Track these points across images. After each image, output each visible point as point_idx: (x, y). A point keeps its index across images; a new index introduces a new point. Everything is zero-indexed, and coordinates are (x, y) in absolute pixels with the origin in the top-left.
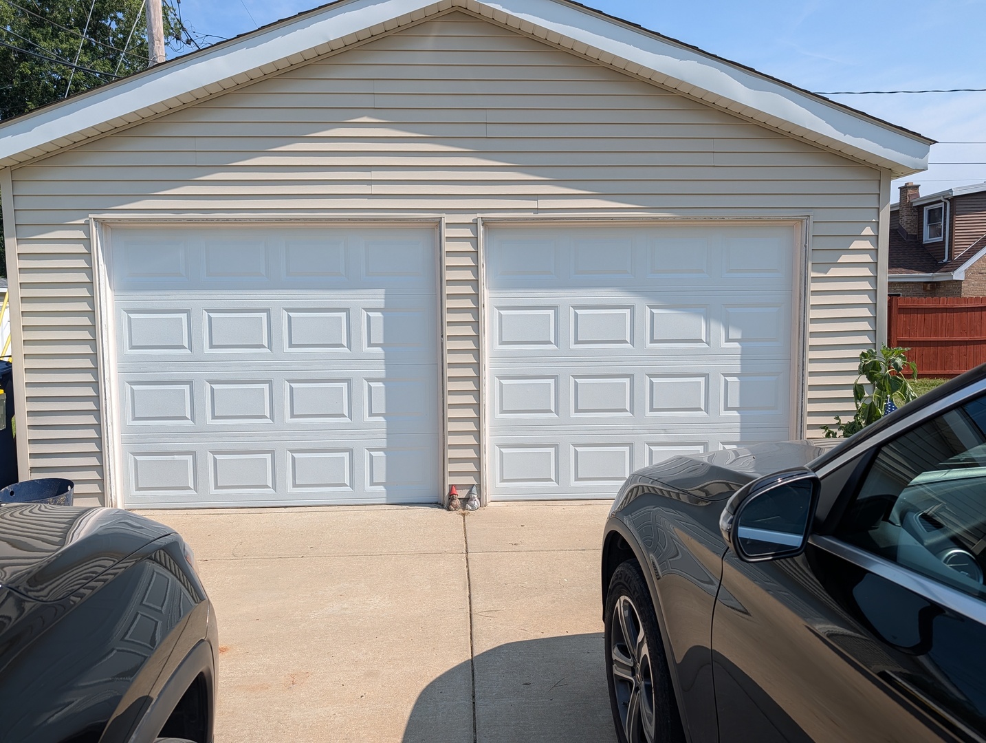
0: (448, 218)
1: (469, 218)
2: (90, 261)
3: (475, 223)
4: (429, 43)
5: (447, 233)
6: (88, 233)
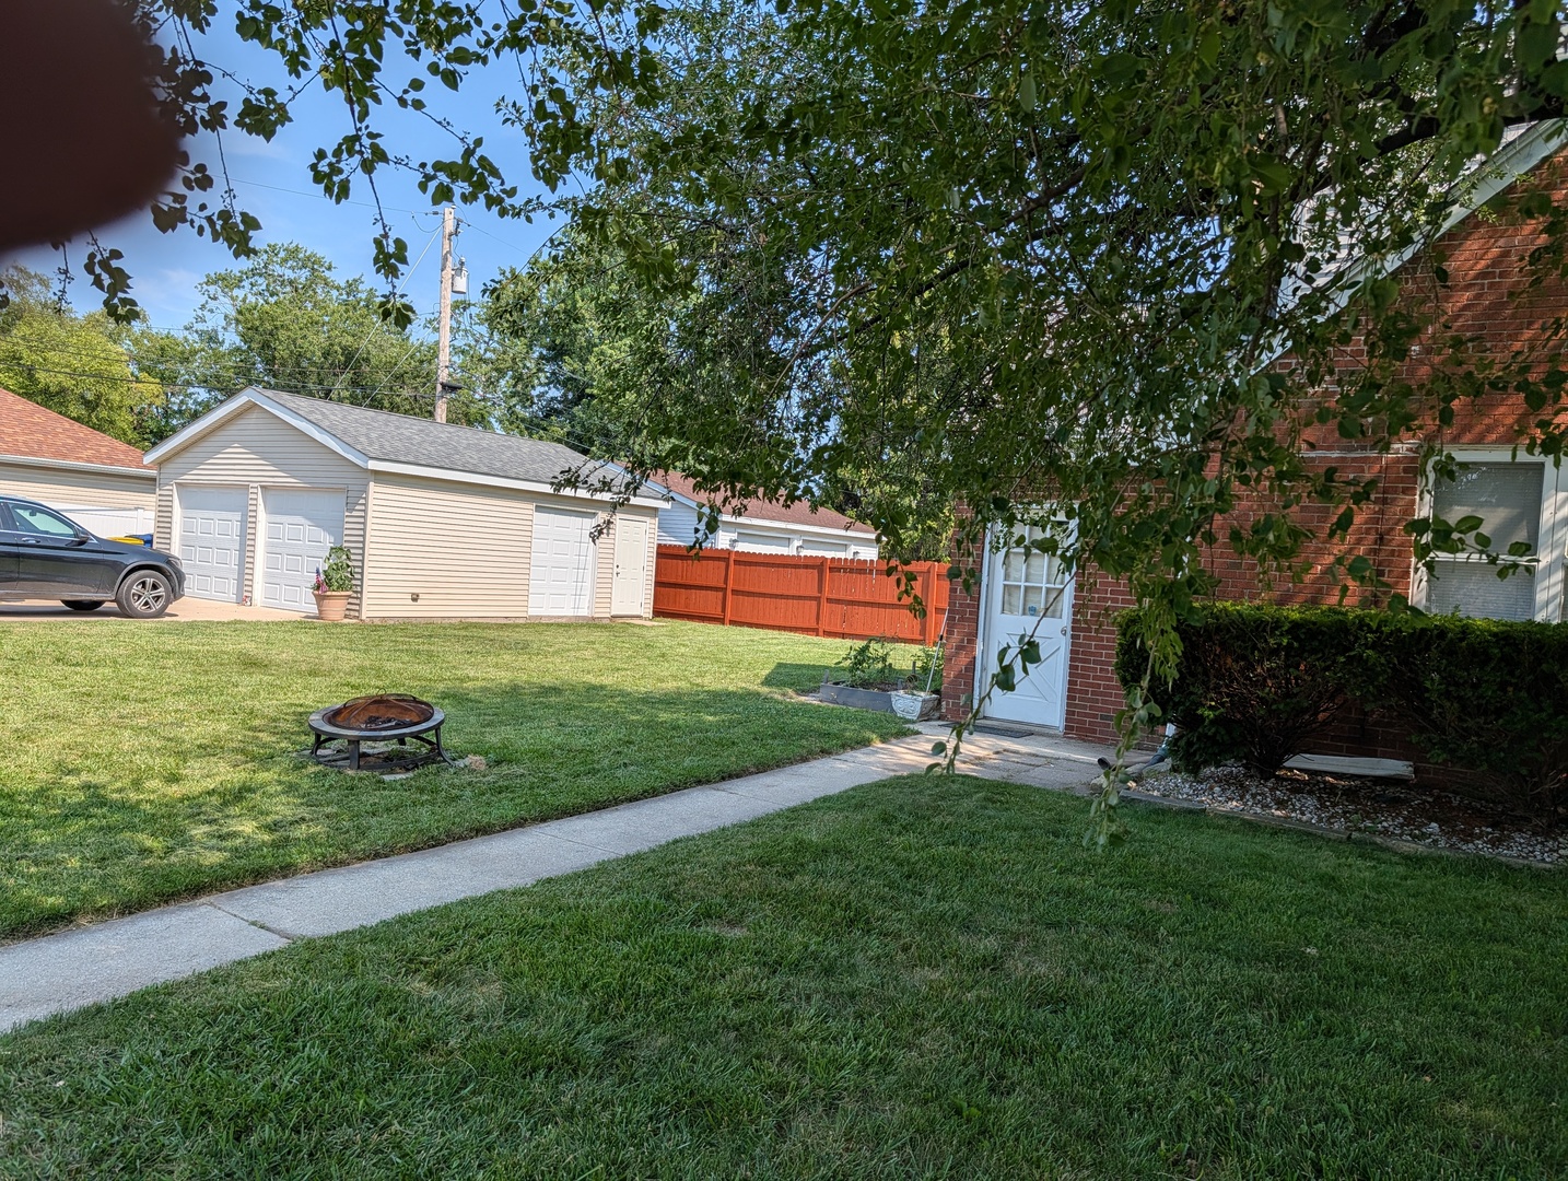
3: (258, 487)
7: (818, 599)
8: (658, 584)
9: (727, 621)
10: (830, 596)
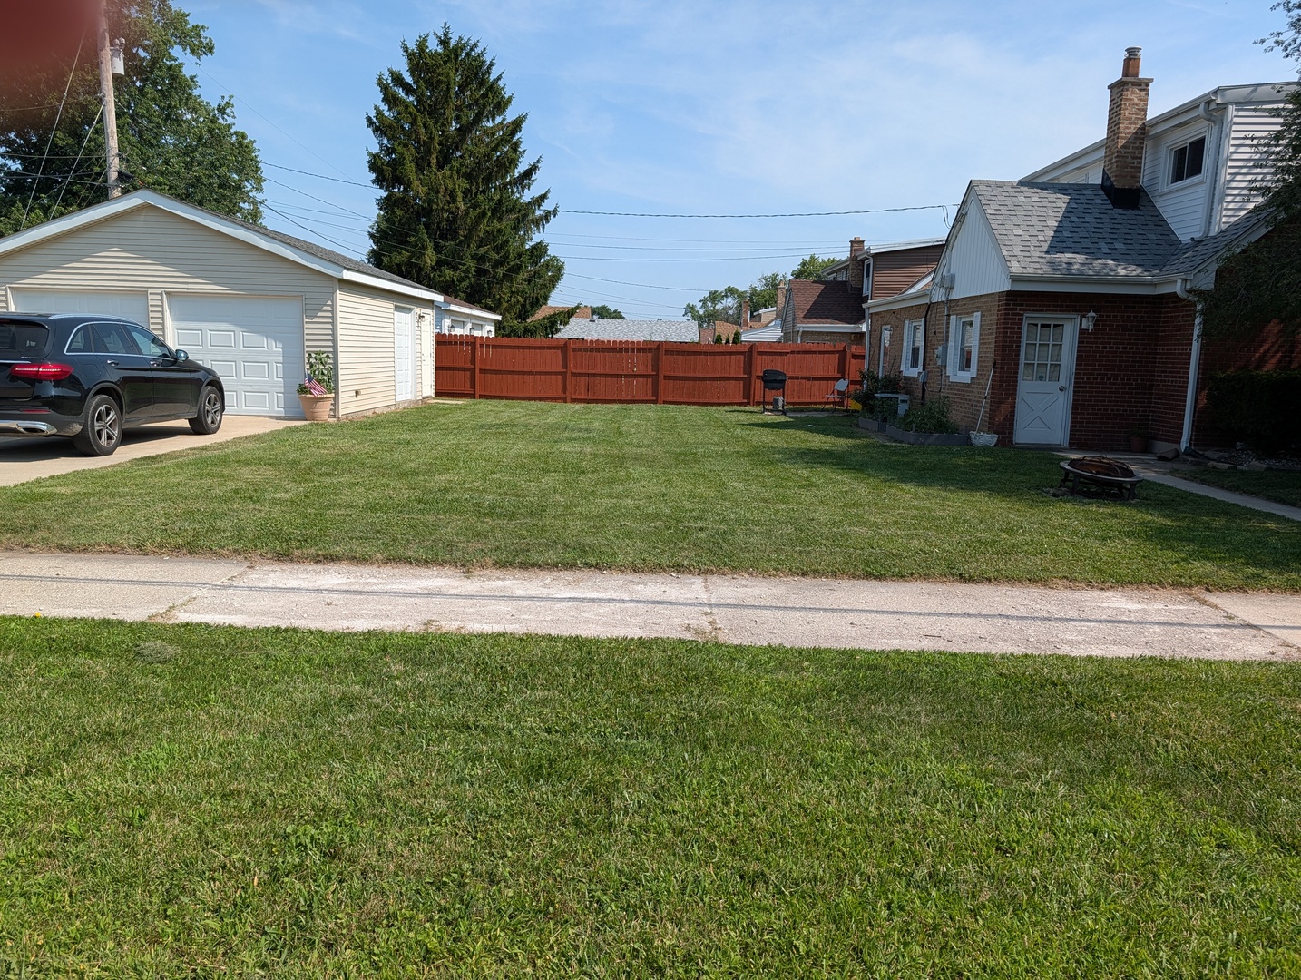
0: (150, 291)
1: (159, 291)
2: (7, 304)
3: (162, 293)
4: (142, 218)
5: (150, 297)
6: (6, 292)
7: (564, 374)
8: (438, 368)
9: (477, 396)
10: (574, 371)
